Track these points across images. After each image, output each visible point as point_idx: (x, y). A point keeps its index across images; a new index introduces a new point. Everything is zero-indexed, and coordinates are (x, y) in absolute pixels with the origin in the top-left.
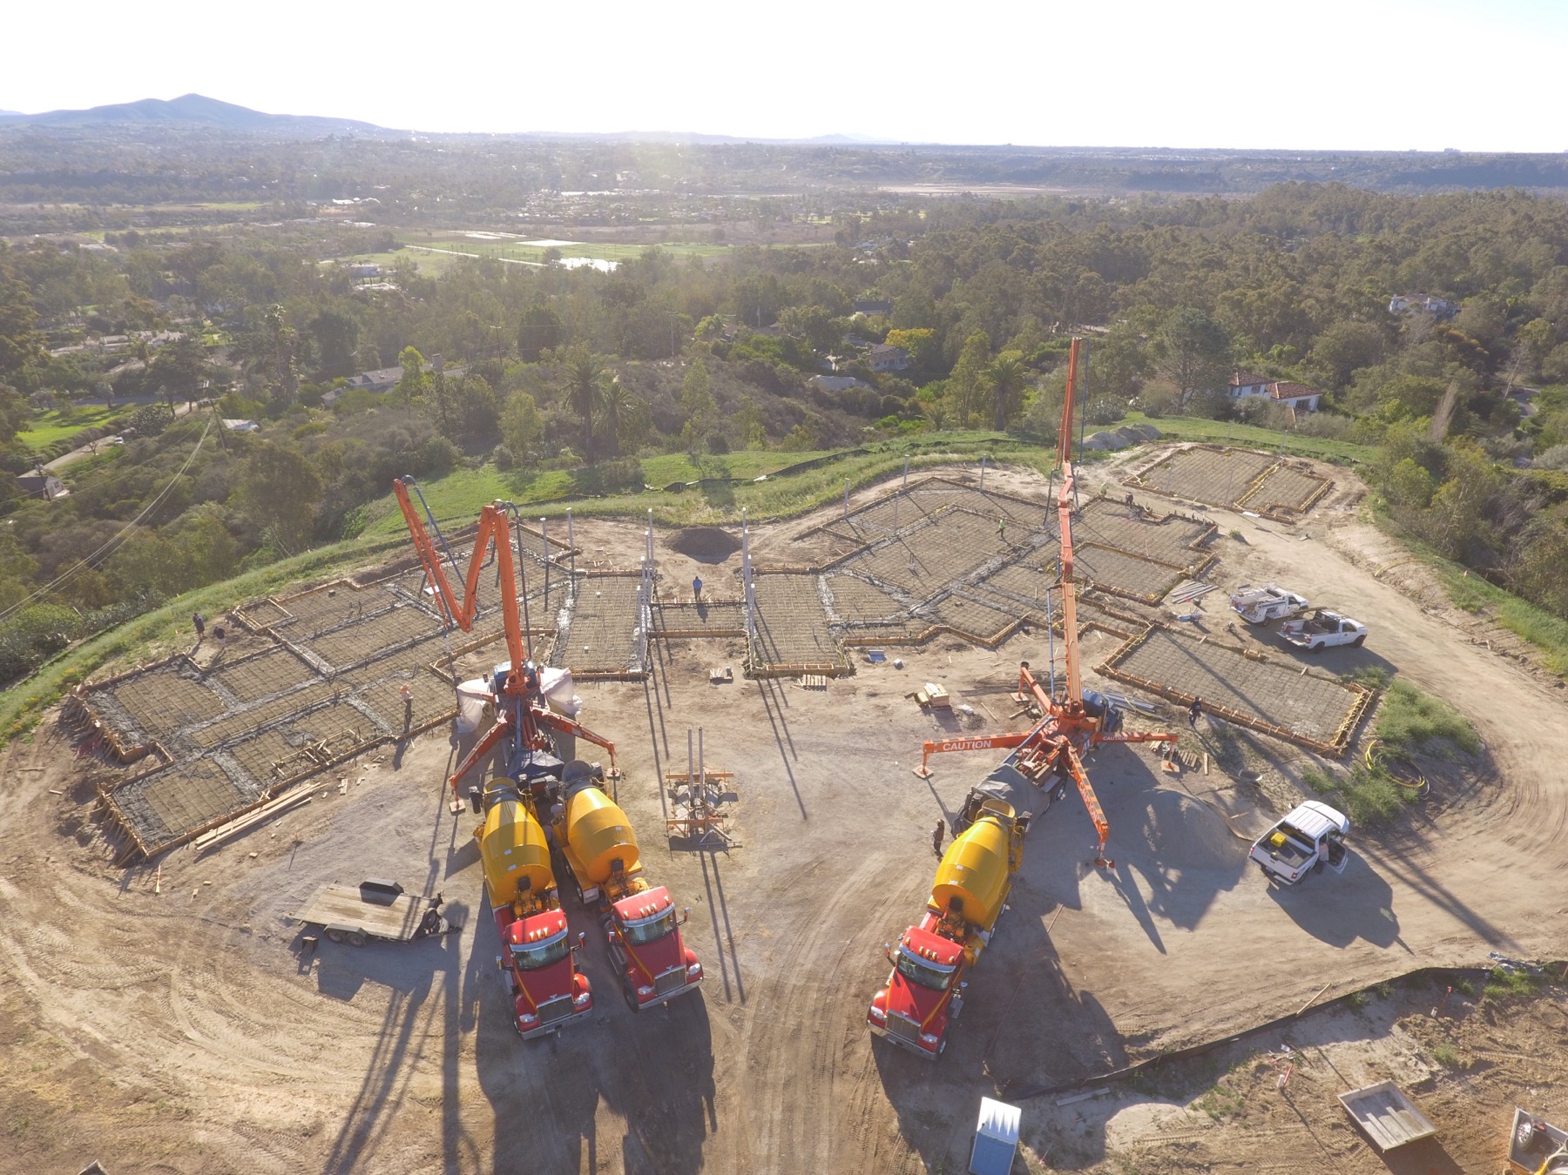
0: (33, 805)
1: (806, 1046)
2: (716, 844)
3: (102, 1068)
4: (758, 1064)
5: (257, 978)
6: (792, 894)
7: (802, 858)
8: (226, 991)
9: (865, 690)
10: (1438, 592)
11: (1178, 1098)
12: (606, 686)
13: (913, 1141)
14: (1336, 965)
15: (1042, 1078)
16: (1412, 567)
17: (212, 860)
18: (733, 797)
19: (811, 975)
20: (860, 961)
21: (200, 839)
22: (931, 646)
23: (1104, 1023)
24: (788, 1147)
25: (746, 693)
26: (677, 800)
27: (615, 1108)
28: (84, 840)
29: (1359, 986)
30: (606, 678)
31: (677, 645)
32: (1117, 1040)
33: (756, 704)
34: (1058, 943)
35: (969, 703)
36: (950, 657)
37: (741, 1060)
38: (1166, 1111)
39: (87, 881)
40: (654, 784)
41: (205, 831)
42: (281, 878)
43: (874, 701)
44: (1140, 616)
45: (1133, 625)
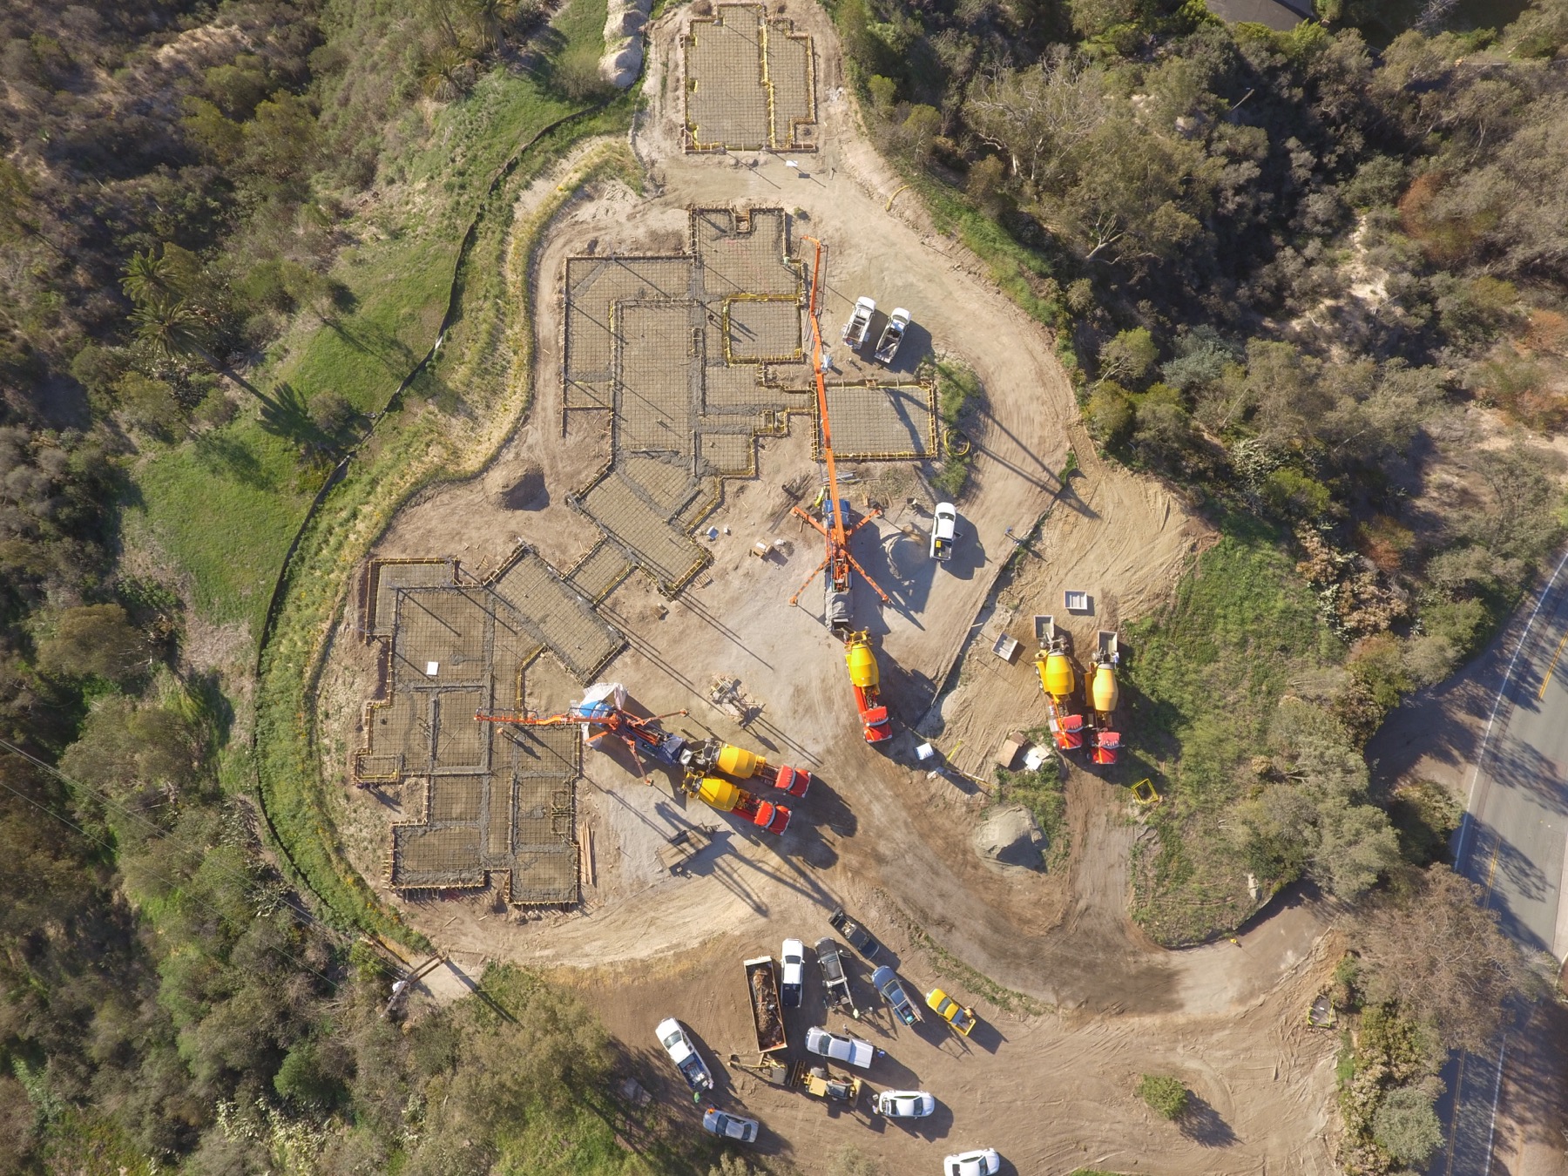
0: (484, 929)
1: (853, 762)
2: (757, 711)
3: (682, 949)
4: (844, 778)
5: (681, 891)
6: (801, 710)
7: (791, 690)
8: (677, 903)
9: (731, 567)
10: (926, 221)
11: (953, 687)
12: (617, 663)
13: (899, 762)
14: (974, 589)
15: (919, 713)
16: (906, 195)
17: (599, 881)
18: (737, 683)
19: (835, 737)
20: (844, 718)
21: (583, 879)
22: (728, 500)
23: (924, 678)
24: (872, 794)
25: (682, 614)
26: (719, 702)
27: (821, 824)
28: (539, 918)
29: (984, 597)
30: (612, 660)
31: (615, 604)
32: (930, 682)
33: (693, 618)
34: (893, 655)
35: (778, 535)
36: (745, 501)
37: (840, 782)
38: (953, 695)
39: (570, 926)
40: (704, 704)
41: (579, 878)
42: (636, 863)
43: (741, 571)
44: (804, 382)
45: (806, 396)
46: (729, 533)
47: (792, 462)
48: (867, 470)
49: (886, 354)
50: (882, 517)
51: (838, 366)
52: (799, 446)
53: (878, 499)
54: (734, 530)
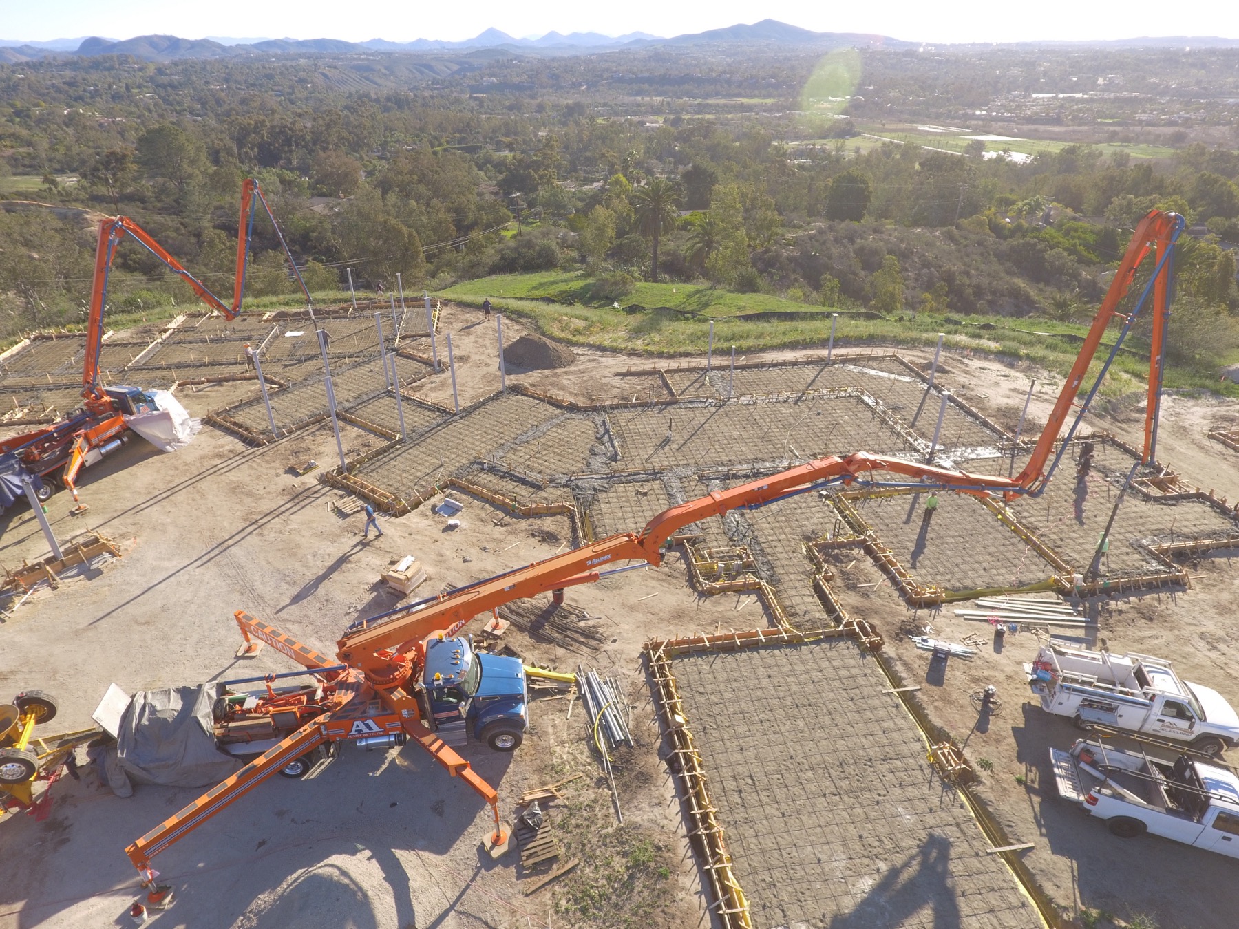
18: (94, 575)
22: (525, 523)
25: (288, 490)
30: (235, 434)
33: (272, 504)
44: (857, 610)
45: (820, 614)
46: (451, 528)
47: (632, 609)
48: (645, 779)
49: (1082, 781)
50: (485, 859)
51: (955, 675)
52: (679, 616)
53: (550, 838)
54: (456, 536)
